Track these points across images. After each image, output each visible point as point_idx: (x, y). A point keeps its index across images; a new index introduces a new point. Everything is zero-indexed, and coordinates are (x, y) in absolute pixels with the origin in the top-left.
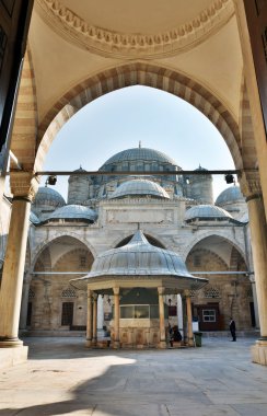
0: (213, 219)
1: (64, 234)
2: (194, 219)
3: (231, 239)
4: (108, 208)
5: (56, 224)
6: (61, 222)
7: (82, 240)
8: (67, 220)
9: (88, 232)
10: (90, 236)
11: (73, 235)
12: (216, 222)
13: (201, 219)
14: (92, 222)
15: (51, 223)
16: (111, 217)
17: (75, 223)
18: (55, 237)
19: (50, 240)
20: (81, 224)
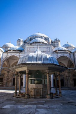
0: (63, 50)
1: (12, 55)
2: (57, 51)
3: (69, 57)
4: (28, 46)
5: (10, 52)
6: (12, 51)
7: (18, 57)
8: (14, 50)
9: (21, 54)
10: (21, 56)
11: (16, 55)
12: (64, 52)
13: (59, 50)
14: (22, 51)
15: (8, 52)
16: (28, 49)
17: (16, 51)
18: (9, 56)
19: (8, 57)
20: (19, 52)
